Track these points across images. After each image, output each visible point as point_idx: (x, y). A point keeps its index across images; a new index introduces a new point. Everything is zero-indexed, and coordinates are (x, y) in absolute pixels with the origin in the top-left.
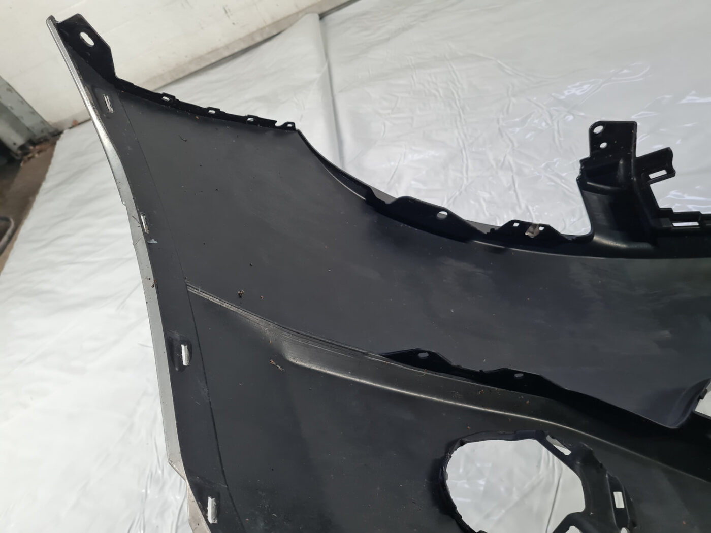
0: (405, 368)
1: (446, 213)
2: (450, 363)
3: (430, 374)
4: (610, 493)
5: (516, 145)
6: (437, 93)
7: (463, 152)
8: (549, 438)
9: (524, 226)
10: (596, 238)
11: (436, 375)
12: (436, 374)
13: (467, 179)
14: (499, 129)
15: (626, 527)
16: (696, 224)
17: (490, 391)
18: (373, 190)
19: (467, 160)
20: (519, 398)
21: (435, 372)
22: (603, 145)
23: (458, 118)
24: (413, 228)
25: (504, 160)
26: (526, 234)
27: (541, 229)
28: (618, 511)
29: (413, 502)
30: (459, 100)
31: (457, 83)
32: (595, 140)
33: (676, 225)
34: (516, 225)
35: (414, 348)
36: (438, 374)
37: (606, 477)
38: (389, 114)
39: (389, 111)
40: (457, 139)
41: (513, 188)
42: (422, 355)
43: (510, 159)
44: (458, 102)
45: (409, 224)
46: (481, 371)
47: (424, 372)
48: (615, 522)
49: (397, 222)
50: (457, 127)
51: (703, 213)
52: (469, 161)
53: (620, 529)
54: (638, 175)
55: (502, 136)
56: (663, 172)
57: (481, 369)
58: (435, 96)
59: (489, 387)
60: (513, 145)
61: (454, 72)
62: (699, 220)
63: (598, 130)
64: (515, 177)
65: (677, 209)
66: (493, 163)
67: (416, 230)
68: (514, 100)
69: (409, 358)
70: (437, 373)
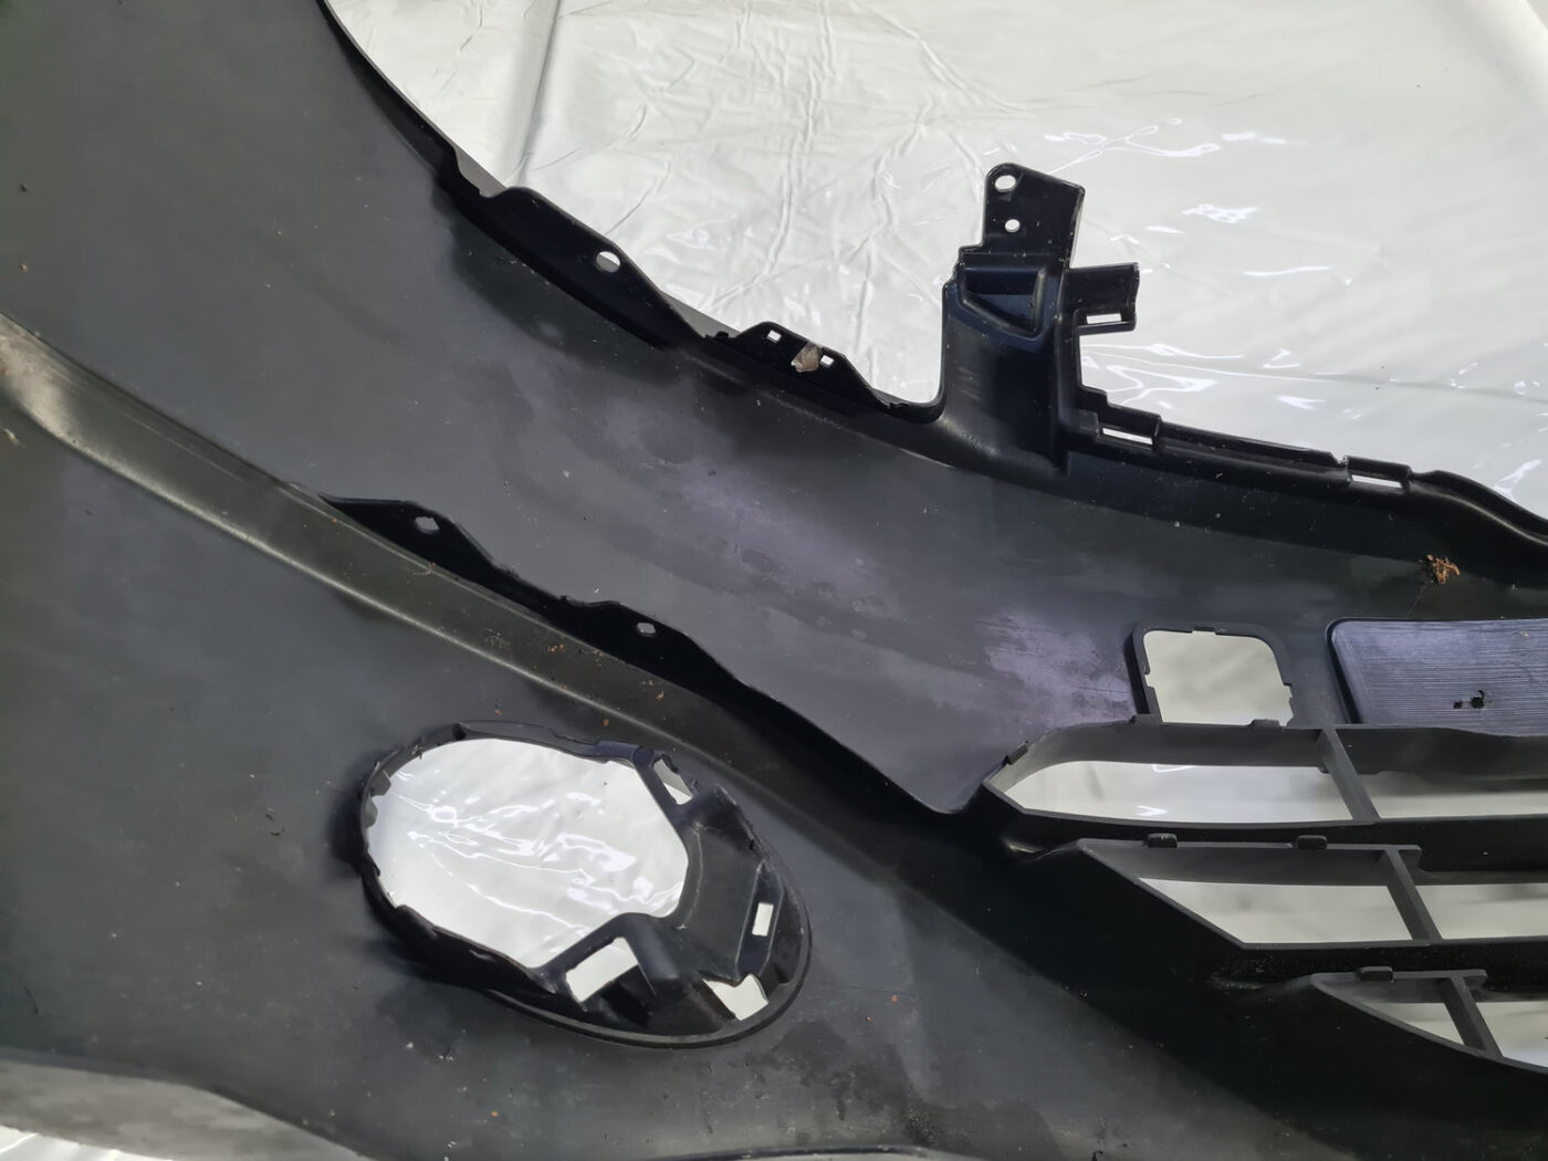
0: (381, 545)
1: (615, 260)
2: (488, 559)
3: (444, 576)
4: (751, 901)
5: (896, 221)
6: (776, 75)
7: (785, 208)
8: (661, 767)
9: (793, 343)
10: (945, 421)
11: (457, 584)
12: (457, 579)
13: (773, 266)
14: (873, 181)
15: (755, 975)
16: (1148, 441)
17: (580, 652)
18: (458, 155)
19: (786, 229)
20: (644, 683)
21: (455, 576)
22: (1012, 225)
23: (800, 137)
24: (542, 278)
25: (861, 248)
26: (793, 363)
27: (827, 361)
28: (753, 942)
29: (268, 816)
30: (816, 101)
31: (825, 65)
32: (997, 208)
33: (1107, 431)
34: (774, 336)
35: (403, 498)
36: (461, 582)
37: (754, 871)
38: (661, 90)
39: (666, 84)
40: (781, 179)
41: (858, 309)
42: (427, 525)
43: (873, 248)
44: (812, 103)
45: (531, 265)
46: (564, 598)
47: (429, 569)
48: (737, 960)
49: (504, 251)
50: (790, 156)
51: (1165, 419)
52: (791, 230)
53: (744, 976)
54: (1068, 310)
55: (874, 196)
56: (1116, 318)
57: (564, 594)
58: (771, 79)
59: (580, 642)
60: (890, 221)
61: (827, 40)
62: (1156, 434)
63: (1006, 183)
64: (870, 286)
65: (1116, 399)
66: (837, 248)
67: (548, 283)
68: (923, 129)
69: (392, 520)
70: (460, 579)
